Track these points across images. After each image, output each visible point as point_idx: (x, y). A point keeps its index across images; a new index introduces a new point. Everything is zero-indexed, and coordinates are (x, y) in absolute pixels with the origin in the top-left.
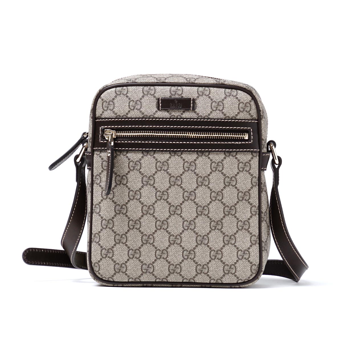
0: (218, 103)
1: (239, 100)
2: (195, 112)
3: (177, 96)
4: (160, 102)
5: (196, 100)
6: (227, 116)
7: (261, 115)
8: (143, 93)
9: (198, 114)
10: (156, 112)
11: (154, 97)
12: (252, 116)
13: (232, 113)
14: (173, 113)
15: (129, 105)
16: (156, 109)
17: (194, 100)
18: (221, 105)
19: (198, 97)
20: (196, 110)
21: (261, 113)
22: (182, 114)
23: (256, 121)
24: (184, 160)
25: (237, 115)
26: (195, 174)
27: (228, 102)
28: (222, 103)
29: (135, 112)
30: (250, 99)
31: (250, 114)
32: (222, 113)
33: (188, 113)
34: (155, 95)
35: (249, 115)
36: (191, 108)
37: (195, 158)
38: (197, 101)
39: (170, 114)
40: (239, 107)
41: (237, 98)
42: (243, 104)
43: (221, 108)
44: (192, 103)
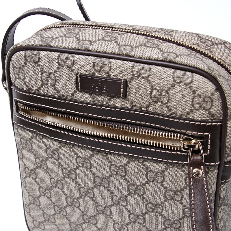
0: (161, 92)
1: (194, 92)
2: (128, 100)
3: (102, 74)
4: (79, 80)
5: (129, 83)
6: (173, 113)
7: (227, 115)
8: (58, 63)
9: (131, 103)
10: (75, 92)
11: (73, 70)
12: (213, 116)
13: (181, 109)
14: (97, 97)
15: (41, 78)
16: (74, 88)
17: (126, 83)
18: (165, 96)
19: (132, 79)
20: (129, 97)
21: (228, 112)
22: (109, 100)
23: (218, 124)
24: (110, 162)
25: (188, 113)
26: (126, 181)
27: (177, 92)
28: (168, 93)
29: (48, 88)
30: (212, 91)
31: (210, 113)
32: (166, 106)
33: (118, 100)
34: (73, 68)
35: (208, 113)
36: (121, 94)
37: (125, 162)
38: (130, 85)
39: (93, 98)
40: (192, 102)
41: (191, 88)
42: (200, 97)
43: (165, 100)
44: (122, 88)
